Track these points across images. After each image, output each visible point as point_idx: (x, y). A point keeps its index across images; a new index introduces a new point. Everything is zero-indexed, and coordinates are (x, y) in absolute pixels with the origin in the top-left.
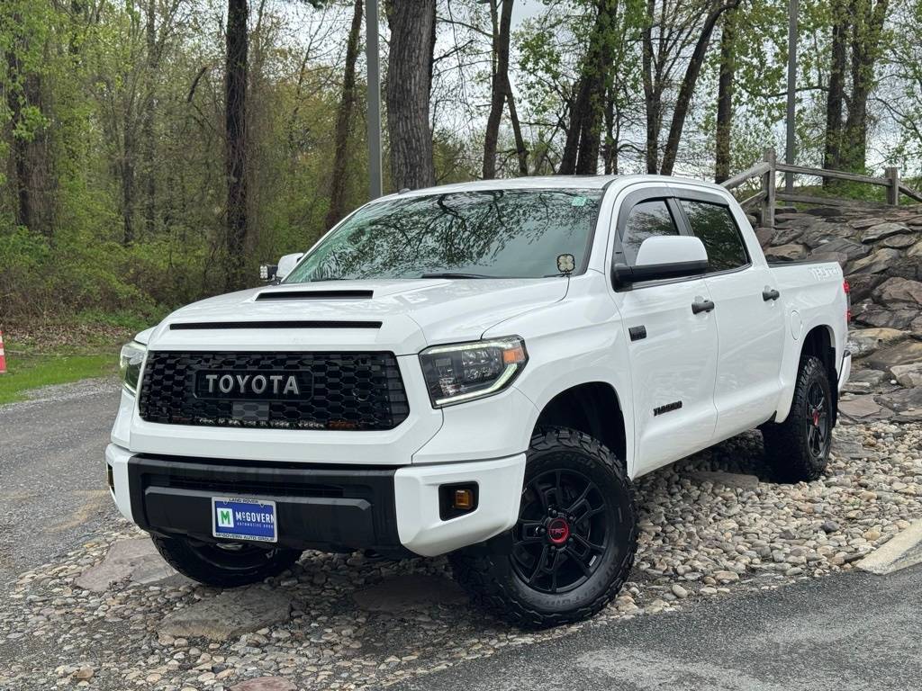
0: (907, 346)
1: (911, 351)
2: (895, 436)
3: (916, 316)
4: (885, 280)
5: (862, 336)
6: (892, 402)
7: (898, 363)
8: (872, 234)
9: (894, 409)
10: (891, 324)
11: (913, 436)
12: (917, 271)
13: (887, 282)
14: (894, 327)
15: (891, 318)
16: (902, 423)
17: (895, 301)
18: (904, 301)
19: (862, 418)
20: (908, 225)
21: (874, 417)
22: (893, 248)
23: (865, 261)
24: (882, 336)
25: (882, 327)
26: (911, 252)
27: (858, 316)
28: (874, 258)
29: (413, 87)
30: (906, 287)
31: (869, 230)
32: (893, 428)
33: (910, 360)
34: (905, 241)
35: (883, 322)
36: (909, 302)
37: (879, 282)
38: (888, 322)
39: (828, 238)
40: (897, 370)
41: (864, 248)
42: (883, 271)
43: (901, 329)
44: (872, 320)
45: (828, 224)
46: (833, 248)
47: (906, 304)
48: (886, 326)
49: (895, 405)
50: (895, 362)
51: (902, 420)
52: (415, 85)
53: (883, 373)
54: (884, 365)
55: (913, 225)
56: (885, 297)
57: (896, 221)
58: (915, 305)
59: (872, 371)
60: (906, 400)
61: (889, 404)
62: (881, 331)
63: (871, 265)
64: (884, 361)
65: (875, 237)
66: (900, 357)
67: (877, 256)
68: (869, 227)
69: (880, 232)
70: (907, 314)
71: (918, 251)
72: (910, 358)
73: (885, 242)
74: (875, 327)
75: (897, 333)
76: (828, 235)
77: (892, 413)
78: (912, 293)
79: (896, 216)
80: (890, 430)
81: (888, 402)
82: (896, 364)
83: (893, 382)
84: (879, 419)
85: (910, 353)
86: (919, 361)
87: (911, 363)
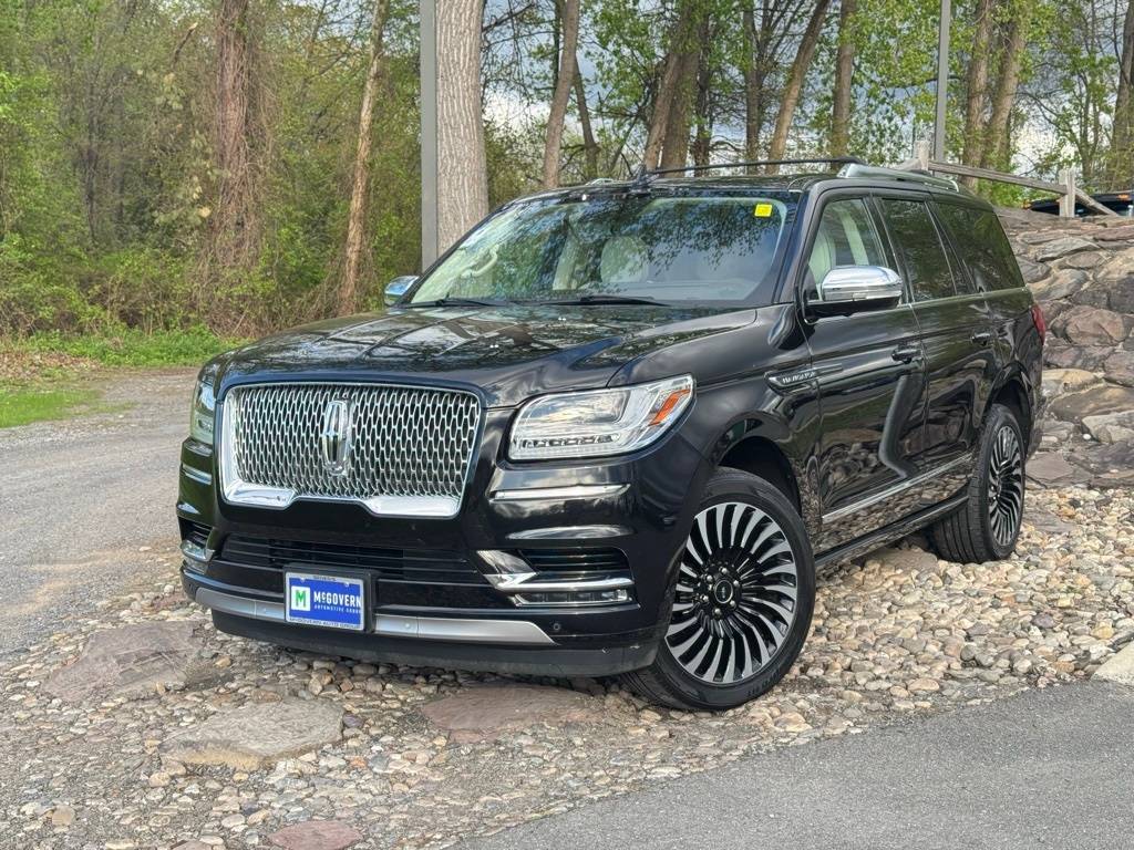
0: (1101, 390)
1: (1106, 398)
2: (1098, 504)
3: (1110, 354)
4: (1069, 307)
6: (1087, 461)
7: (1091, 413)
8: (1051, 250)
9: (1091, 471)
10: (1079, 364)
11: (1122, 505)
12: (1109, 297)
13: (1072, 311)
14: (1083, 367)
15: (1078, 357)
16: (1104, 489)
17: (1082, 334)
18: (1094, 336)
19: (1053, 482)
20: (1095, 240)
21: (1065, 480)
22: (1079, 269)
23: (1042, 285)
24: (1068, 380)
25: (1068, 367)
26: (1101, 274)
28: (1052, 282)
29: (462, 58)
30: (1097, 319)
31: (1047, 245)
32: (1093, 495)
33: (1106, 409)
34: (1092, 260)
35: (1069, 362)
36: (1100, 336)
37: (1062, 310)
38: (1075, 362)
40: (1090, 421)
41: (1041, 269)
42: (1066, 297)
43: (1091, 371)
44: (1055, 359)
47: (1097, 339)
48: (1072, 366)
49: (1092, 465)
50: (1086, 411)
51: (1104, 485)
52: (465, 56)
53: (1072, 425)
54: (1073, 415)
55: (1103, 240)
56: (1070, 330)
57: (1079, 235)
58: (1109, 341)
59: (1059, 423)
60: (1106, 459)
61: (1085, 465)
62: (1067, 373)
63: (1050, 290)
64: (1072, 411)
65: (1055, 255)
66: (1092, 406)
67: (1057, 279)
68: (1047, 241)
69: (1061, 248)
70: (1098, 352)
71: (1108, 273)
72: (1106, 406)
73: (1068, 261)
74: (1058, 367)
75: (1088, 375)
77: (1090, 475)
78: (1104, 325)
79: (1079, 229)
80: (1091, 497)
81: (1083, 461)
82: (1087, 414)
83: (1087, 436)
84: (1073, 483)
85: (1105, 401)
86: (1119, 411)
87: (1108, 413)
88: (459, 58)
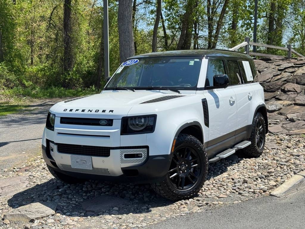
0: (293, 107)
1: (294, 109)
2: (287, 140)
3: (296, 96)
4: (286, 83)
5: (277, 103)
6: (287, 127)
7: (290, 113)
8: (282, 67)
9: (287, 130)
10: (287, 99)
11: (294, 140)
12: (297, 80)
13: (287, 84)
14: (289, 100)
15: (287, 97)
17: (289, 91)
19: (276, 133)
20: (294, 64)
21: (280, 133)
22: (289, 72)
23: (279, 77)
24: (284, 104)
25: (284, 100)
26: (295, 74)
27: (276, 96)
30: (293, 86)
31: (281, 66)
32: (287, 137)
34: (293, 70)
35: (284, 98)
36: (294, 91)
37: (284, 84)
39: (267, 68)
40: (289, 116)
41: (279, 72)
42: (285, 81)
44: (281, 98)
45: (267, 64)
46: (268, 72)
47: (293, 92)
48: (286, 100)
49: (288, 128)
50: (288, 113)
51: (290, 134)
53: (284, 117)
54: (285, 114)
55: (296, 64)
56: (286, 90)
57: (290, 63)
58: (296, 93)
59: (280, 116)
60: (292, 127)
62: (284, 102)
63: (281, 78)
64: (285, 112)
65: (283, 68)
66: (290, 111)
67: (283, 75)
68: (281, 65)
69: (285, 67)
70: (293, 96)
71: (297, 74)
72: (293, 111)
73: (286, 70)
74: (282, 100)
75: (290, 102)
76: (267, 67)
77: (287, 131)
78: (295, 88)
79: (290, 61)
80: (286, 138)
83: (288, 120)
84: (282, 134)
85: (294, 110)
86: (297, 113)
87: (294, 113)
88: (126, 14)
